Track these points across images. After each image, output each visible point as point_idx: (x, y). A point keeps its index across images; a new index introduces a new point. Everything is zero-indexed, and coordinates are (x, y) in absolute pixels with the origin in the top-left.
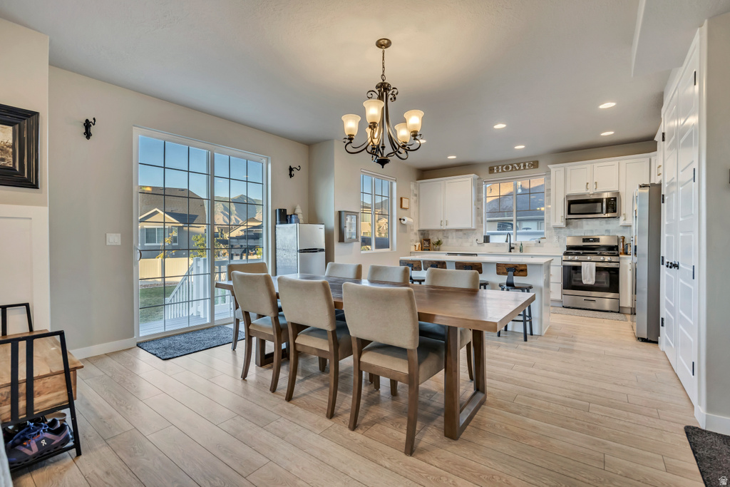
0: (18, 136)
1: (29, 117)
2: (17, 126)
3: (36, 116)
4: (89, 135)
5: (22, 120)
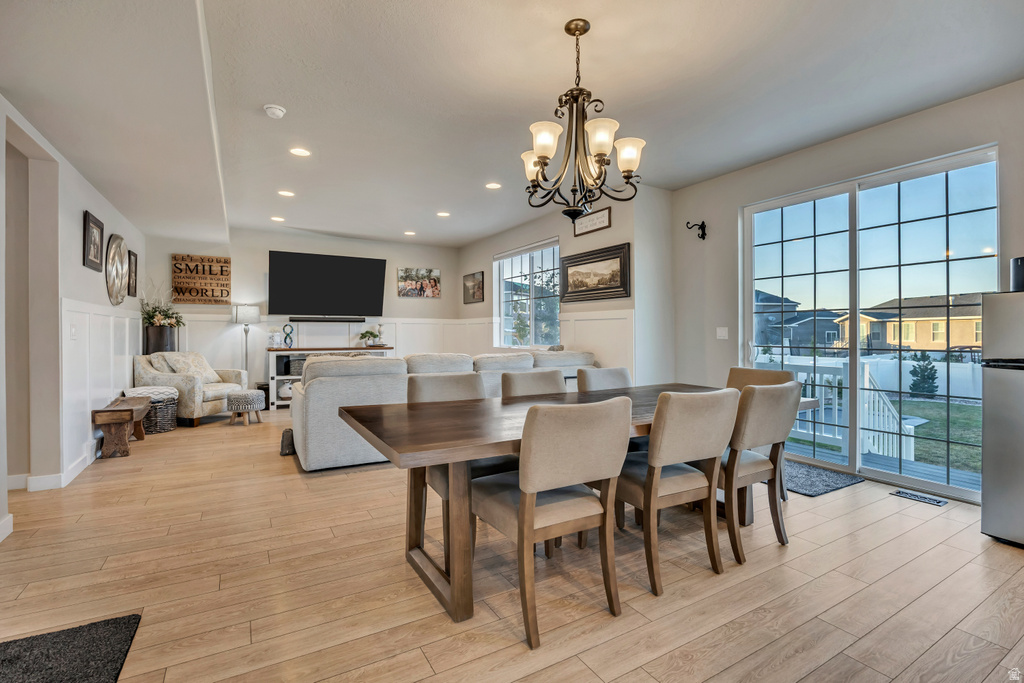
0: (622, 264)
1: (626, 248)
2: (621, 257)
3: (629, 244)
4: (703, 236)
5: (622, 252)
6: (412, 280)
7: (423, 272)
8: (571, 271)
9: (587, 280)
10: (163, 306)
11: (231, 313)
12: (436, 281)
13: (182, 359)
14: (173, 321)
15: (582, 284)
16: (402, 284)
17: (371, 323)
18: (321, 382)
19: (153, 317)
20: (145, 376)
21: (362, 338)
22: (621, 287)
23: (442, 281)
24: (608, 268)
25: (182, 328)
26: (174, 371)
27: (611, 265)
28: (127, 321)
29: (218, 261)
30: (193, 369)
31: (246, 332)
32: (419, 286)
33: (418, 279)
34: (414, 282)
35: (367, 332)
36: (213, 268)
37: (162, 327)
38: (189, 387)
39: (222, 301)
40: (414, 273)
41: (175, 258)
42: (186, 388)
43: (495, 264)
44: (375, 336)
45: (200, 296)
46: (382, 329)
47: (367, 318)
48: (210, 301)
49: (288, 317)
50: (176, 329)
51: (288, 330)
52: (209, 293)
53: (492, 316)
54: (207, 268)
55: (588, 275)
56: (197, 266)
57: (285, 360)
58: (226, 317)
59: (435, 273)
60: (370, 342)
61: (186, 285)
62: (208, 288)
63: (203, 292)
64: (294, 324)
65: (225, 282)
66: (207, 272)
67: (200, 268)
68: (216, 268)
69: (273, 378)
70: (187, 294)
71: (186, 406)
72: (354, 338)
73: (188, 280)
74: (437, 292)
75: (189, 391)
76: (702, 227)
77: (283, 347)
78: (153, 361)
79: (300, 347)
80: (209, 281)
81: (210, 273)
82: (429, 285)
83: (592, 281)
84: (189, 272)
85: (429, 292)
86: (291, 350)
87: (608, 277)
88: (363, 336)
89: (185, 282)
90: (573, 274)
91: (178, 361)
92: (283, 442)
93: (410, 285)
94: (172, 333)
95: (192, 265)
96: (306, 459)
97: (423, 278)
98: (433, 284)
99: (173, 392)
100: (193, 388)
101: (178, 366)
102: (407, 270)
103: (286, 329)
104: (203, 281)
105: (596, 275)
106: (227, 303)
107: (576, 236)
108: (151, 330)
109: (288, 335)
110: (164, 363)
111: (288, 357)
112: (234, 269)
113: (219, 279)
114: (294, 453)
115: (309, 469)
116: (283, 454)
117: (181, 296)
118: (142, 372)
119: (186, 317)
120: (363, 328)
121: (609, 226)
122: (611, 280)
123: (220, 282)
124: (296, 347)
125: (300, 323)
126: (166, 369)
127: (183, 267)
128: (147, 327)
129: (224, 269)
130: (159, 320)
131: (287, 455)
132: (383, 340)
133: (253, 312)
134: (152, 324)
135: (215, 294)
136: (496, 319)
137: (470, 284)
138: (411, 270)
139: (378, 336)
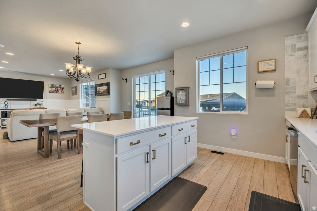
3: (109, 83)
4: (126, 82)
5: (108, 84)
6: (54, 88)
7: (58, 86)
8: (98, 88)
9: (101, 91)
15: (100, 91)
16: (50, 89)
17: (38, 101)
18: (17, 117)
21: (35, 105)
22: (108, 92)
23: (64, 88)
24: (105, 88)
32: (56, 90)
33: (56, 87)
34: (55, 89)
35: (37, 104)
40: (55, 86)
43: (80, 85)
44: (40, 105)
46: (43, 103)
47: (37, 99)
49: (6, 99)
53: (79, 99)
55: (101, 89)
57: (5, 113)
59: (62, 86)
60: (39, 107)
64: (8, 101)
72: (32, 106)
74: (63, 92)
76: (126, 80)
77: (4, 108)
79: (11, 108)
83: (102, 91)
85: (60, 91)
86: (7, 109)
87: (105, 90)
88: (36, 105)
90: (98, 89)
92: (4, 135)
93: (53, 89)
96: (12, 138)
97: (58, 87)
98: (62, 89)
102: (52, 85)
103: (5, 103)
105: (103, 89)
107: (99, 79)
109: (6, 105)
111: (6, 112)
114: (8, 138)
115: (13, 141)
116: (4, 139)
120: (36, 102)
121: (106, 78)
122: (106, 91)
124: (10, 108)
125: (11, 101)
131: (6, 139)
132: (43, 106)
136: (80, 100)
137: (73, 90)
138: (54, 85)
139: (41, 105)
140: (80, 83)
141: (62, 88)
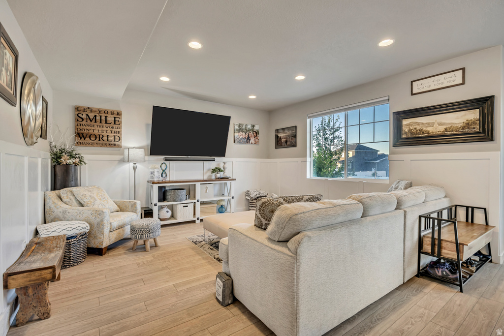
0: (482, 114)
1: (488, 100)
2: (481, 108)
3: (491, 97)
5: (483, 103)
6: (243, 132)
7: (249, 127)
9: (429, 129)
10: (68, 148)
11: (123, 154)
12: (257, 133)
13: (88, 194)
14: (78, 160)
15: (422, 132)
16: (236, 134)
17: (219, 161)
19: (60, 157)
20: (56, 210)
21: (213, 172)
22: (480, 133)
25: (83, 166)
26: (82, 205)
27: (465, 115)
28: (40, 160)
29: (112, 113)
30: (98, 202)
31: (135, 169)
32: (247, 136)
33: (246, 131)
34: (244, 133)
35: (216, 168)
36: (108, 119)
37: (68, 165)
38: (98, 220)
39: (115, 145)
40: (244, 127)
41: (77, 109)
42: (95, 221)
43: (308, 121)
44: (220, 170)
45: (99, 140)
46: (225, 166)
47: (216, 158)
48: (106, 144)
49: (163, 157)
50: (79, 167)
51: (164, 167)
52: (105, 138)
53: (306, 157)
54: (103, 118)
56: (95, 116)
57: (163, 190)
58: (120, 157)
59: (256, 128)
60: (218, 176)
61: (86, 132)
62: (105, 134)
63: (100, 137)
64: (167, 163)
65: (117, 130)
66: (103, 122)
67: (98, 118)
68: (110, 119)
69: (155, 205)
70: (87, 139)
71: (95, 237)
72: (206, 173)
73: (88, 128)
74: (257, 140)
75: (98, 224)
77: (161, 180)
78: (62, 196)
79: (171, 180)
80: (105, 129)
81: (106, 123)
82: (253, 136)
83: (436, 129)
84: (89, 121)
85: (252, 140)
86: (166, 182)
87: (460, 125)
88: (214, 171)
89: (86, 128)
90: (410, 125)
91: (85, 195)
93: (242, 135)
94: (75, 170)
95: (92, 116)
98: (255, 135)
99: (84, 226)
100: (102, 221)
101: (85, 200)
102: (240, 125)
103: (162, 166)
104: (100, 129)
105: (442, 124)
106: (119, 146)
107: (412, 94)
108: (58, 168)
109: (164, 171)
110: (72, 197)
112: (124, 119)
113: (112, 128)
116: (225, 304)
117: (82, 141)
118: (53, 206)
119: (86, 158)
120: (212, 165)
121: (463, 83)
122: (465, 128)
123: (113, 130)
124: (169, 180)
125: (171, 162)
126: (75, 203)
127: (84, 116)
128: (54, 166)
129: (117, 119)
130: (65, 160)
132: (227, 174)
133: (141, 153)
134: (59, 163)
135: (110, 139)
136: (308, 159)
137: (281, 135)
138: (243, 125)
139: (222, 171)
140: (309, 117)
141: (256, 133)
